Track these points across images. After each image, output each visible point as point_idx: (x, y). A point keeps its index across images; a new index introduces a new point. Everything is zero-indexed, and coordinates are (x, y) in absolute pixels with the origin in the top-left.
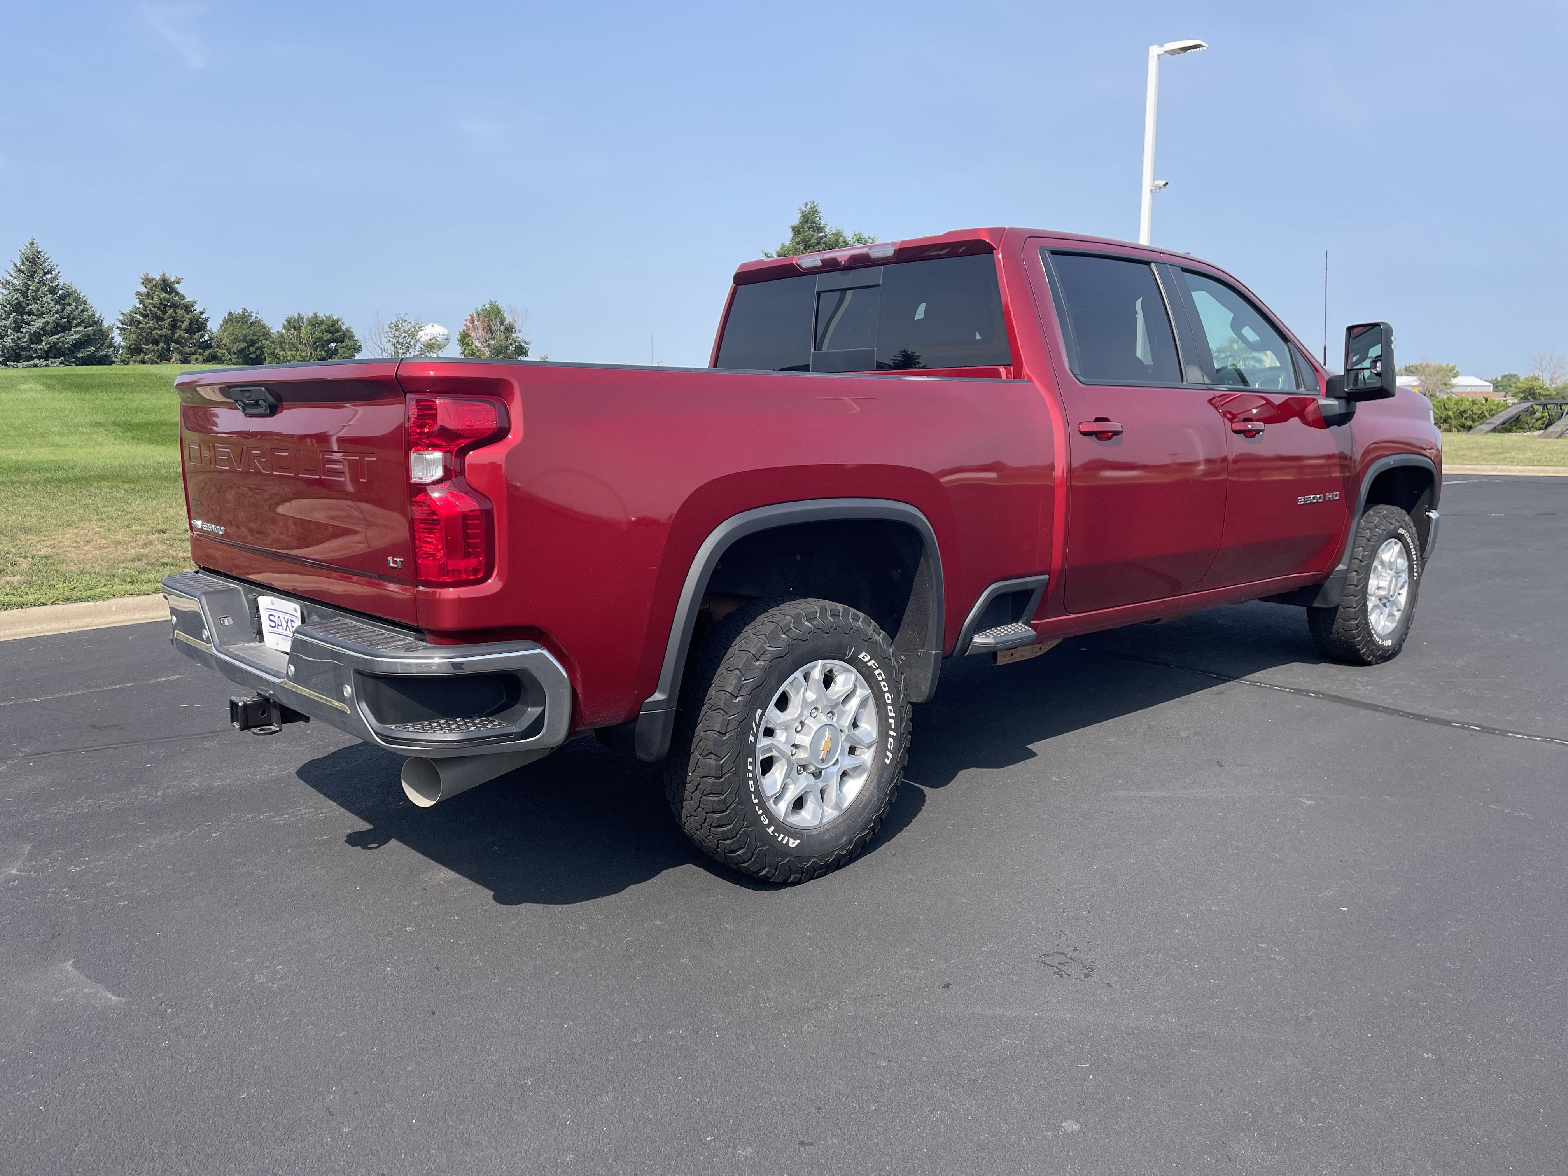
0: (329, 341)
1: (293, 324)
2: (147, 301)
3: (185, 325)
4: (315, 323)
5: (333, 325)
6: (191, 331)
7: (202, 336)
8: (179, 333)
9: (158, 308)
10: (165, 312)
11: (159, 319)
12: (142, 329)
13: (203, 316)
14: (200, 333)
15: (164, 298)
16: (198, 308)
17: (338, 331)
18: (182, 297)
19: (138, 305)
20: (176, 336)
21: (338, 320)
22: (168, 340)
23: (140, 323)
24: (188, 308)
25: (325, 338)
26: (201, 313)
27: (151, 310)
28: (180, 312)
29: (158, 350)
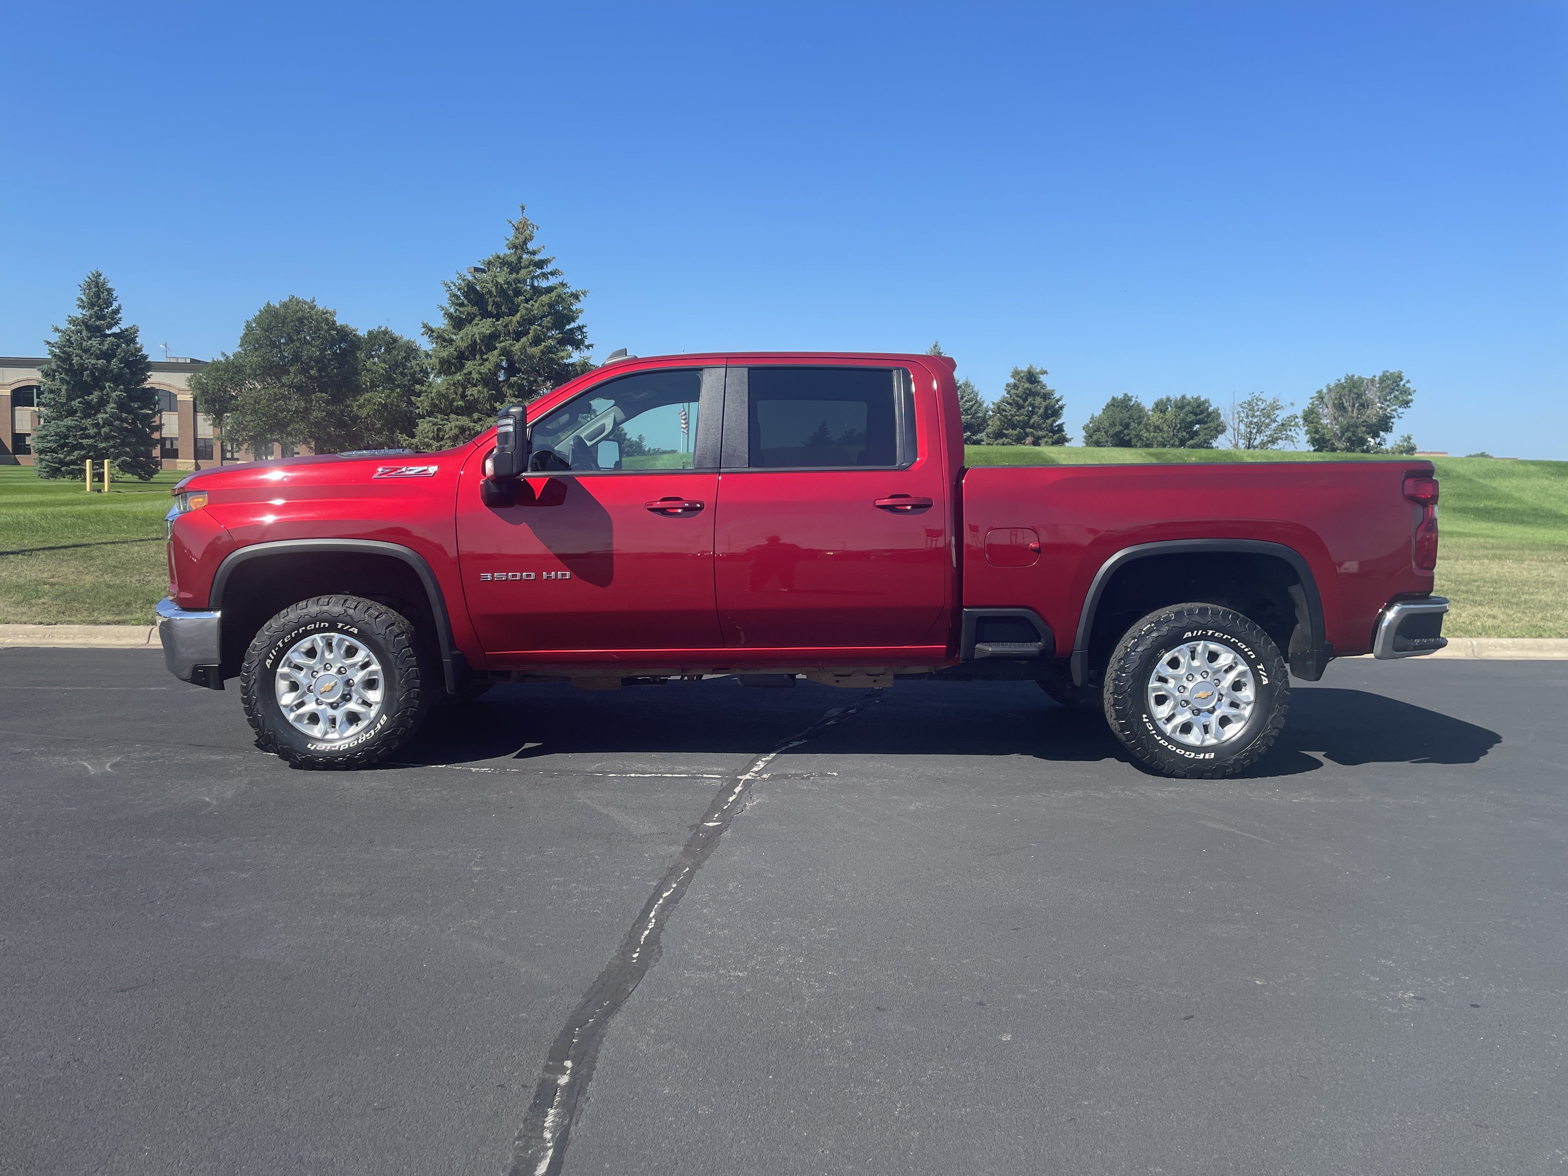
0: (1192, 424)
1: (1161, 407)
2: (1013, 391)
3: (1041, 411)
4: (1181, 405)
5: (1199, 406)
6: (1045, 416)
7: (1054, 421)
8: (1035, 419)
9: (1021, 397)
10: (1025, 400)
11: (1020, 407)
12: (1005, 416)
13: (1060, 403)
14: (1052, 418)
15: (1027, 388)
16: (1057, 396)
17: (1202, 412)
18: (1044, 386)
19: (1007, 395)
20: (1032, 421)
21: (1206, 401)
22: (1025, 425)
23: (1005, 410)
24: (1046, 396)
25: (1188, 420)
26: (1058, 401)
27: (1014, 399)
28: (1038, 400)
29: (1016, 435)
